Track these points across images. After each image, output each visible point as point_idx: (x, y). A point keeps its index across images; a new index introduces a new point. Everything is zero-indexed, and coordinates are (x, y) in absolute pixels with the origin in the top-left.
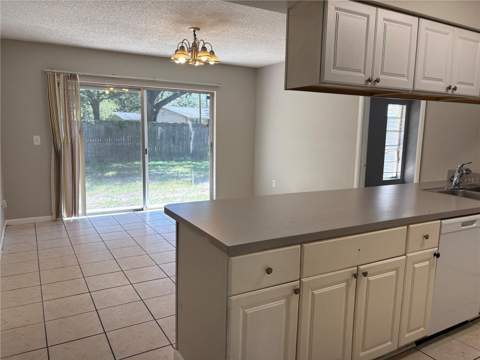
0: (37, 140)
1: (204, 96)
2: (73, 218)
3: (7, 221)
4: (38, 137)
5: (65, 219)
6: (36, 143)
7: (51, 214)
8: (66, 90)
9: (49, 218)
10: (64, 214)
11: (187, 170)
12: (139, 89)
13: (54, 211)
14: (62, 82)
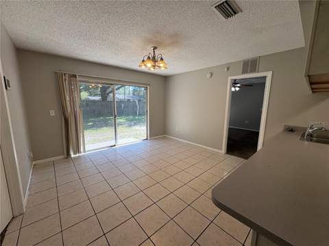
0: (52, 113)
1: (143, 89)
2: (78, 155)
3: (34, 163)
4: (53, 111)
5: (73, 156)
6: (51, 115)
7: (64, 154)
8: (70, 84)
9: (62, 157)
10: (72, 153)
11: (124, 121)
12: (112, 84)
13: (65, 152)
14: (67, 78)
